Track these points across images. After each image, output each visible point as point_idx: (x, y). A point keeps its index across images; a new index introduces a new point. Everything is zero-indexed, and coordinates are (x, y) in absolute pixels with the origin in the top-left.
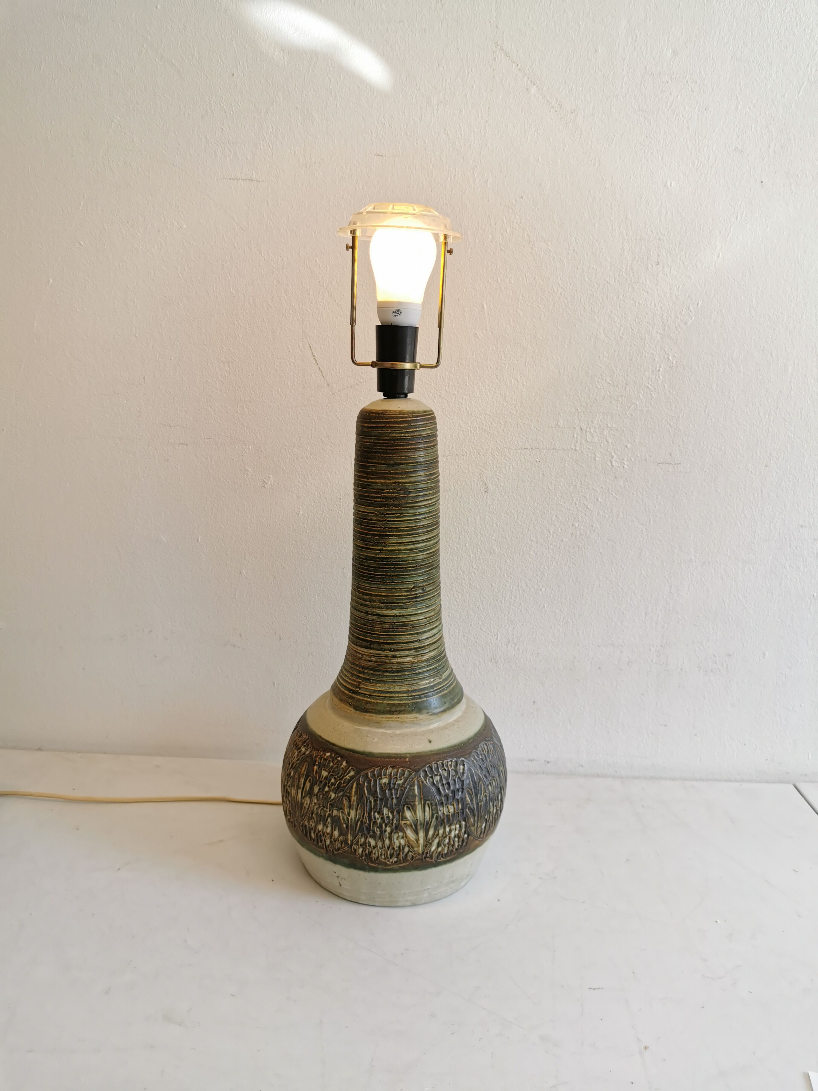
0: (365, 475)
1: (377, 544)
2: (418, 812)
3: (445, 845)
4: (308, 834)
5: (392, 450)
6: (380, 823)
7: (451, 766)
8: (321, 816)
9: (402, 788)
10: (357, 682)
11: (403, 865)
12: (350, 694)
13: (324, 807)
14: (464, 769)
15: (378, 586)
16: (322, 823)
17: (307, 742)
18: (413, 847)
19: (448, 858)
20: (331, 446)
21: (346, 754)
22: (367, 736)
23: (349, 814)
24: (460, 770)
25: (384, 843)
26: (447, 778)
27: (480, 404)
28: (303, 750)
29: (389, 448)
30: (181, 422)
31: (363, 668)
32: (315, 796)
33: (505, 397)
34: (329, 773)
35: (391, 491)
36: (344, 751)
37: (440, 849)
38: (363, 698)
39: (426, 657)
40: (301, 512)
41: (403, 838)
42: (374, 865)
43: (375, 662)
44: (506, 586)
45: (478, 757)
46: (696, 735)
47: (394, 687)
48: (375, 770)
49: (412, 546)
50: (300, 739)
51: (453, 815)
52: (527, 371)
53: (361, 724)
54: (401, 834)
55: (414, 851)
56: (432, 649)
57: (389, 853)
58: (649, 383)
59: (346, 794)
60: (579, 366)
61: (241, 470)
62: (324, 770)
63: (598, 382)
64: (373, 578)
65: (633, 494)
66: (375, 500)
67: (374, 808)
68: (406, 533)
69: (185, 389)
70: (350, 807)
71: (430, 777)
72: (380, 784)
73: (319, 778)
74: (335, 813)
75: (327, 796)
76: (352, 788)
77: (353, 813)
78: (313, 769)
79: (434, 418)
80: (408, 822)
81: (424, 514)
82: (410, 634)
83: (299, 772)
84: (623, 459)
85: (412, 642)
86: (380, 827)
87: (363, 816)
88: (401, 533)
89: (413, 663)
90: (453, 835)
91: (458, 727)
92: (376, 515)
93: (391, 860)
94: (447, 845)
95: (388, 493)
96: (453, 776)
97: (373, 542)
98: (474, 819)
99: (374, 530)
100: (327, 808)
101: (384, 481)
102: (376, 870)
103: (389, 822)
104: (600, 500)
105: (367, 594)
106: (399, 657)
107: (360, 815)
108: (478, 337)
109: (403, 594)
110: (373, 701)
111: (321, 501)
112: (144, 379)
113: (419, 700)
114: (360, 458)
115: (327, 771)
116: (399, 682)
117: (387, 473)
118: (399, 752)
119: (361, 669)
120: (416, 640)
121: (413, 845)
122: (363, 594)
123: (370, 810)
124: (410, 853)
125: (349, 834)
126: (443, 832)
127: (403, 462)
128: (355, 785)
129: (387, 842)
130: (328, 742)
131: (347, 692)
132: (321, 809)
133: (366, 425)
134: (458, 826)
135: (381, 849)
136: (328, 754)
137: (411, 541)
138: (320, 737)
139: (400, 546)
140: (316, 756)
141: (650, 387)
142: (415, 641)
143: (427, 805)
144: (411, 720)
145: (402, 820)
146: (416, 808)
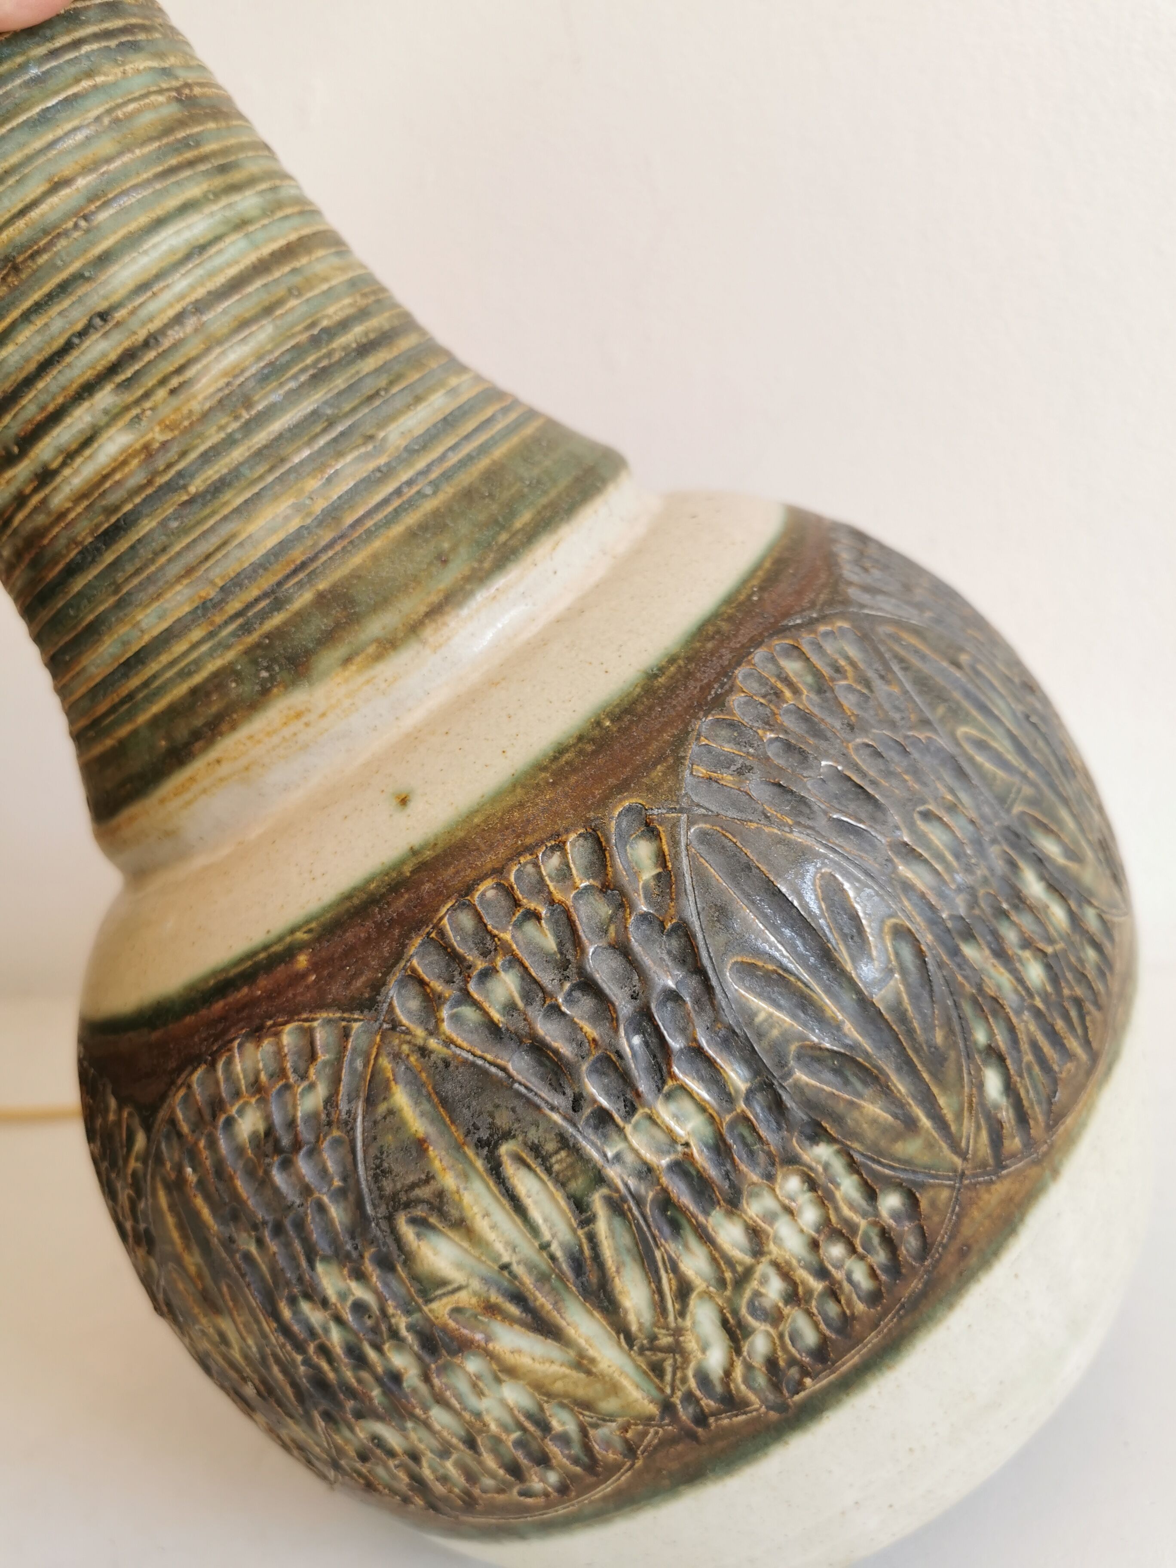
2: (482, 1225)
3: (780, 1311)
6: (347, 1343)
7: (565, 877)
9: (338, 1130)
11: (604, 1487)
14: (664, 857)
18: (590, 1403)
19: (853, 1358)
24: (637, 872)
25: (433, 1426)
26: (568, 959)
37: (759, 1346)
41: (499, 1377)
45: (753, 744)
48: (193, 1087)
51: (720, 1145)
54: (473, 1365)
55: (609, 1418)
80: (464, 1298)
82: (27, 317)
85: (67, 348)
89: (151, 452)
90: (787, 1243)
94: (794, 1304)
96: (604, 929)
103: (380, 1328)
113: (277, 619)
116: (142, 586)
121: (583, 1390)
124: (598, 1432)
126: (714, 1260)
129: (444, 1419)
134: (793, 1184)
135: (444, 1453)
142: (83, 334)
143: (510, 1169)
144: (276, 739)
145: (428, 1301)
146: (459, 1205)
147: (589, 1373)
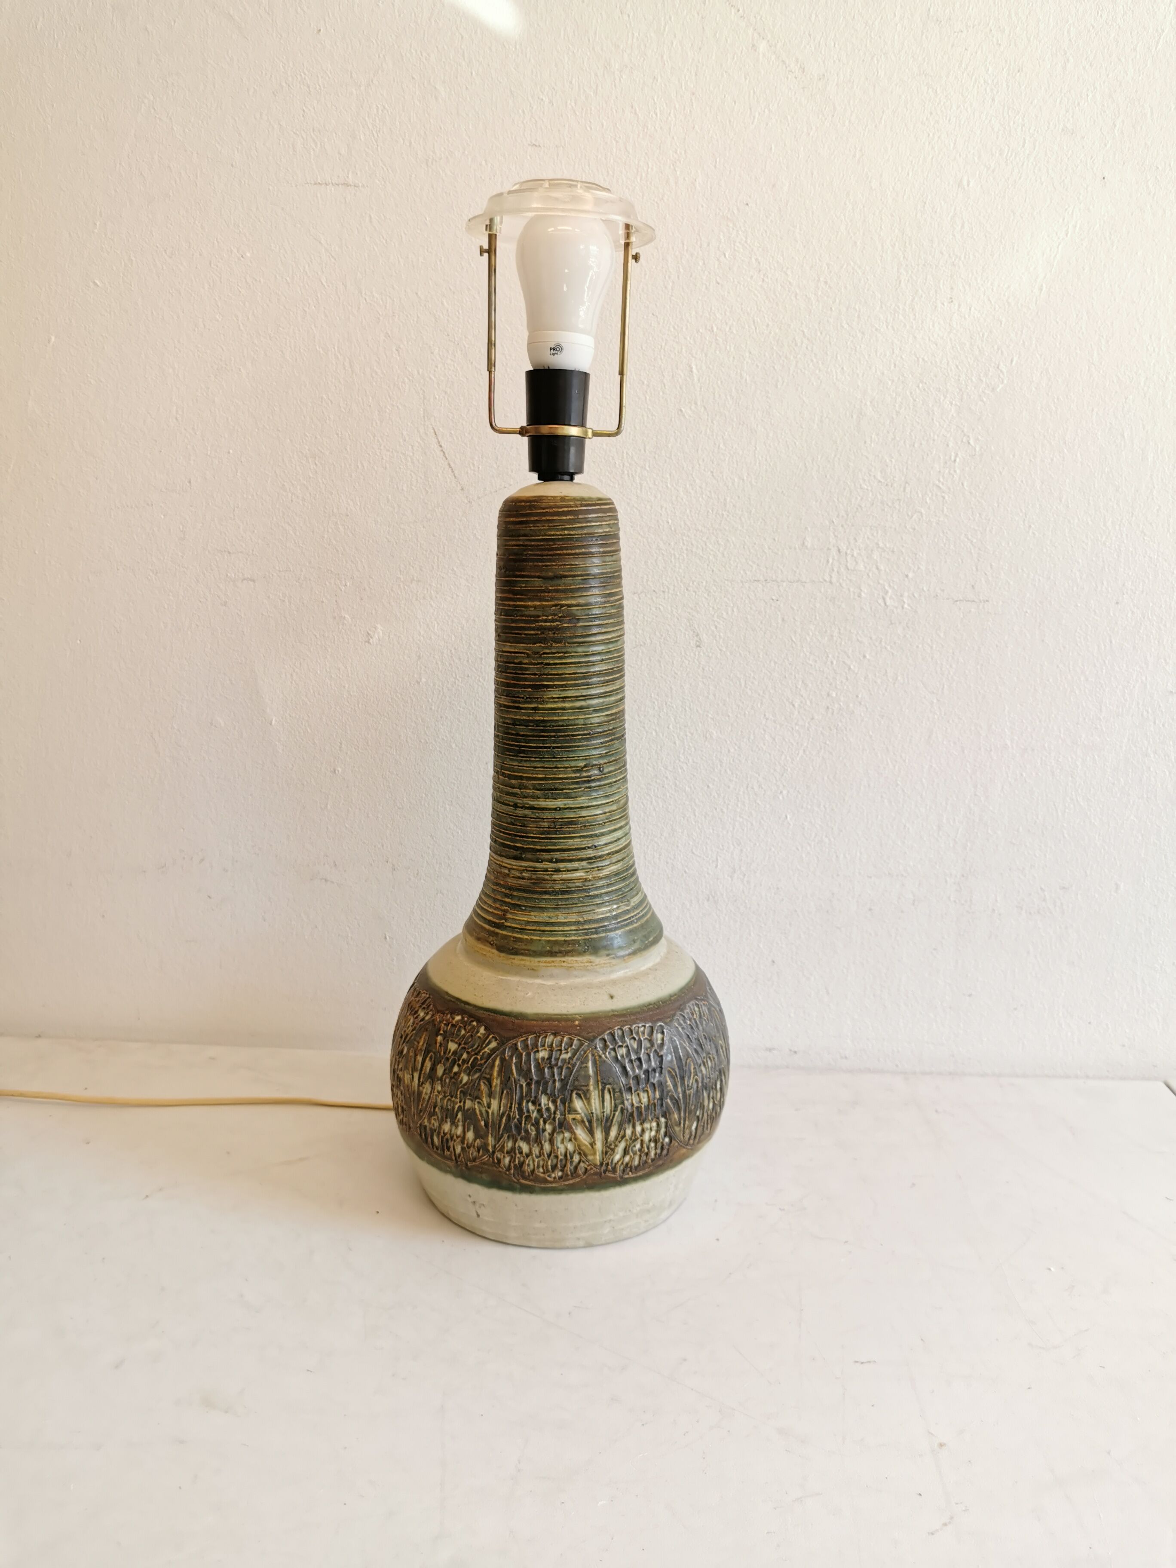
0: (512, 596)
1: (530, 700)
2: (593, 1101)
3: (635, 1153)
4: (429, 1140)
5: (550, 555)
6: (536, 1118)
7: (643, 1033)
8: (448, 1110)
9: (569, 1066)
10: (502, 910)
11: (571, 1182)
12: (492, 929)
13: (452, 1097)
14: (663, 1039)
15: (532, 765)
16: (448, 1120)
17: (427, 1002)
18: (586, 1155)
19: (641, 1173)
20: (467, 580)
21: (484, 1016)
22: (517, 990)
23: (489, 1106)
24: (657, 1040)
25: (542, 1148)
26: (637, 1052)
27: (688, 516)
28: (422, 1014)
29: (546, 553)
30: (244, 546)
31: (510, 888)
32: (438, 1080)
33: (725, 505)
34: (460, 1044)
35: (550, 618)
36: (482, 1012)
37: (627, 1159)
38: (510, 934)
39: (605, 872)
40: (424, 680)
41: (570, 1140)
42: (527, 1182)
43: (528, 879)
44: (729, 787)
45: (685, 1023)
46: (1015, 1009)
47: (557, 916)
48: (527, 1039)
49: (583, 703)
50: (417, 999)
51: (647, 1108)
52: (757, 464)
53: (508, 972)
54: (567, 1135)
55: (588, 1161)
56: (614, 861)
57: (549, 1163)
58: (939, 481)
59: (484, 1075)
60: (835, 456)
61: (334, 618)
62: (452, 1041)
63: (864, 480)
64: (524, 752)
65: (917, 647)
66: (526, 632)
67: (526, 1095)
68: (573, 682)
69: (250, 497)
70: (490, 1095)
71: (611, 1049)
72: (536, 1060)
73: (445, 1053)
74: (468, 1104)
75: (456, 1080)
76: (493, 1065)
77: (495, 1104)
78: (436, 1040)
79: (614, 510)
80: (578, 1117)
81: (599, 654)
82: (580, 837)
83: (415, 1046)
84: (902, 596)
85: (584, 849)
86: (537, 1123)
87: (511, 1107)
88: (565, 683)
89: (586, 880)
90: (646, 1137)
91: (654, 978)
92: (528, 656)
93: (553, 1175)
94: (638, 1153)
95: (546, 621)
96: (646, 1049)
97: (523, 698)
98: (680, 1114)
99: (526, 680)
100: (456, 1097)
101: (538, 603)
102: (530, 1190)
103: (549, 1117)
104: (868, 657)
105: (516, 778)
106: (564, 871)
107: (505, 1106)
108: (684, 416)
109: (570, 775)
110: (526, 937)
111: (452, 663)
112: (190, 482)
113: (595, 936)
114: (503, 571)
115: (456, 1043)
116: (564, 908)
117: (544, 591)
118: (564, 1012)
119: (507, 891)
120: (589, 845)
121: (587, 1152)
122: (510, 777)
123: (521, 1098)
124: (582, 1164)
125: (490, 1135)
126: (633, 1132)
127: (567, 574)
128: (497, 1062)
129: (547, 1147)
130: (458, 999)
131: (487, 927)
132: (449, 1100)
133: (512, 519)
134: (654, 1124)
135: (537, 1157)
136: (458, 1018)
137: (580, 694)
138: (447, 993)
139: (564, 702)
140: (441, 1022)
141: (941, 485)
142: (589, 848)
143: (606, 1091)
144: (582, 965)
145: (569, 1114)
146: (590, 1095)
147: (592, 1147)
